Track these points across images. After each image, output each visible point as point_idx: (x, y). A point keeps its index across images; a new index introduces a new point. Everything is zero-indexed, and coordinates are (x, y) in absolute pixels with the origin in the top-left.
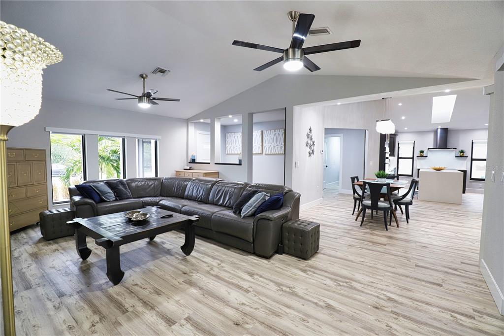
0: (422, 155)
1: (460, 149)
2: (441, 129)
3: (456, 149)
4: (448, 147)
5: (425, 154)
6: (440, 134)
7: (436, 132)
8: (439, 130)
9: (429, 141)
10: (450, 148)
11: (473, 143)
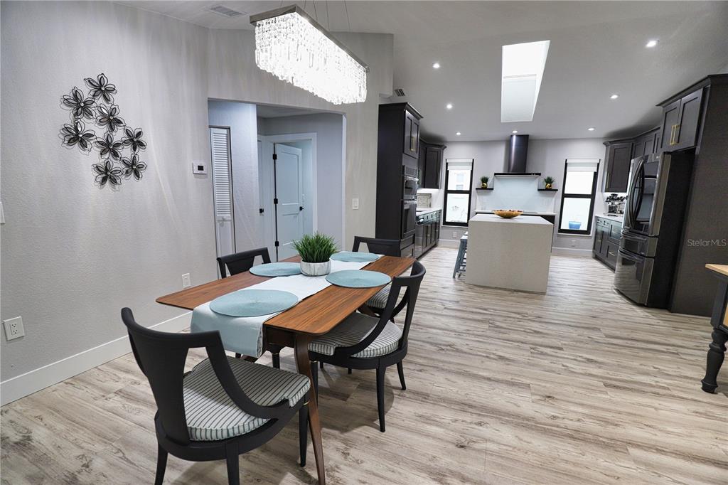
0: (485, 187)
1: (546, 175)
2: (518, 136)
3: (540, 174)
4: (527, 172)
5: (489, 185)
6: (516, 145)
7: (509, 142)
8: (514, 138)
9: (497, 159)
10: (530, 174)
11: (566, 164)
